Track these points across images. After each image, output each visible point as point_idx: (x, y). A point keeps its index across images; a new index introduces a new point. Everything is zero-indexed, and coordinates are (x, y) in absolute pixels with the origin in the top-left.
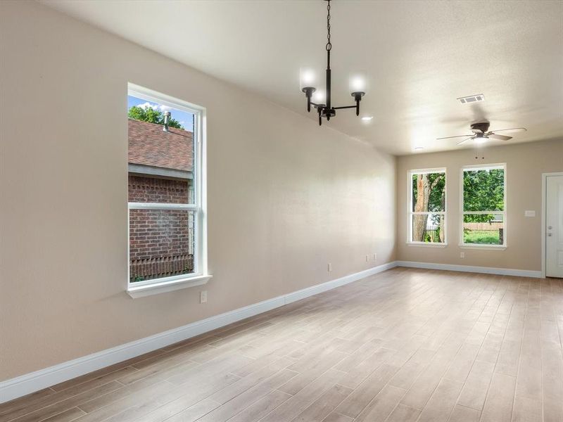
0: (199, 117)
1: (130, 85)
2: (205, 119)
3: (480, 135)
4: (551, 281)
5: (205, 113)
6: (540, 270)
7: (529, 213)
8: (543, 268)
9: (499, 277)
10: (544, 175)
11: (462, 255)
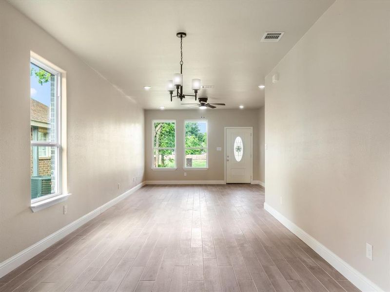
0: (59, 78)
1: (32, 53)
2: (64, 80)
3: (203, 105)
4: (230, 185)
5: (65, 75)
6: (224, 180)
7: (219, 149)
8: (225, 179)
9: (206, 185)
10: (225, 128)
11: (185, 174)
